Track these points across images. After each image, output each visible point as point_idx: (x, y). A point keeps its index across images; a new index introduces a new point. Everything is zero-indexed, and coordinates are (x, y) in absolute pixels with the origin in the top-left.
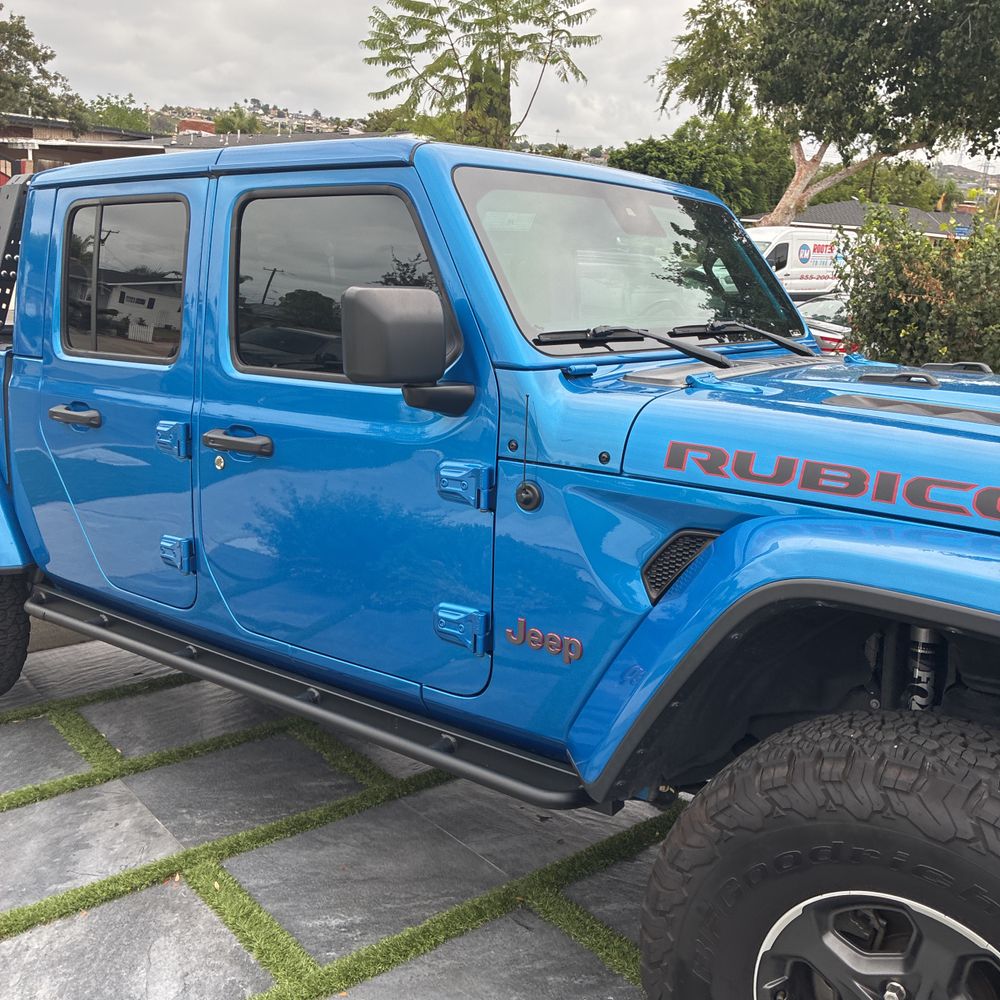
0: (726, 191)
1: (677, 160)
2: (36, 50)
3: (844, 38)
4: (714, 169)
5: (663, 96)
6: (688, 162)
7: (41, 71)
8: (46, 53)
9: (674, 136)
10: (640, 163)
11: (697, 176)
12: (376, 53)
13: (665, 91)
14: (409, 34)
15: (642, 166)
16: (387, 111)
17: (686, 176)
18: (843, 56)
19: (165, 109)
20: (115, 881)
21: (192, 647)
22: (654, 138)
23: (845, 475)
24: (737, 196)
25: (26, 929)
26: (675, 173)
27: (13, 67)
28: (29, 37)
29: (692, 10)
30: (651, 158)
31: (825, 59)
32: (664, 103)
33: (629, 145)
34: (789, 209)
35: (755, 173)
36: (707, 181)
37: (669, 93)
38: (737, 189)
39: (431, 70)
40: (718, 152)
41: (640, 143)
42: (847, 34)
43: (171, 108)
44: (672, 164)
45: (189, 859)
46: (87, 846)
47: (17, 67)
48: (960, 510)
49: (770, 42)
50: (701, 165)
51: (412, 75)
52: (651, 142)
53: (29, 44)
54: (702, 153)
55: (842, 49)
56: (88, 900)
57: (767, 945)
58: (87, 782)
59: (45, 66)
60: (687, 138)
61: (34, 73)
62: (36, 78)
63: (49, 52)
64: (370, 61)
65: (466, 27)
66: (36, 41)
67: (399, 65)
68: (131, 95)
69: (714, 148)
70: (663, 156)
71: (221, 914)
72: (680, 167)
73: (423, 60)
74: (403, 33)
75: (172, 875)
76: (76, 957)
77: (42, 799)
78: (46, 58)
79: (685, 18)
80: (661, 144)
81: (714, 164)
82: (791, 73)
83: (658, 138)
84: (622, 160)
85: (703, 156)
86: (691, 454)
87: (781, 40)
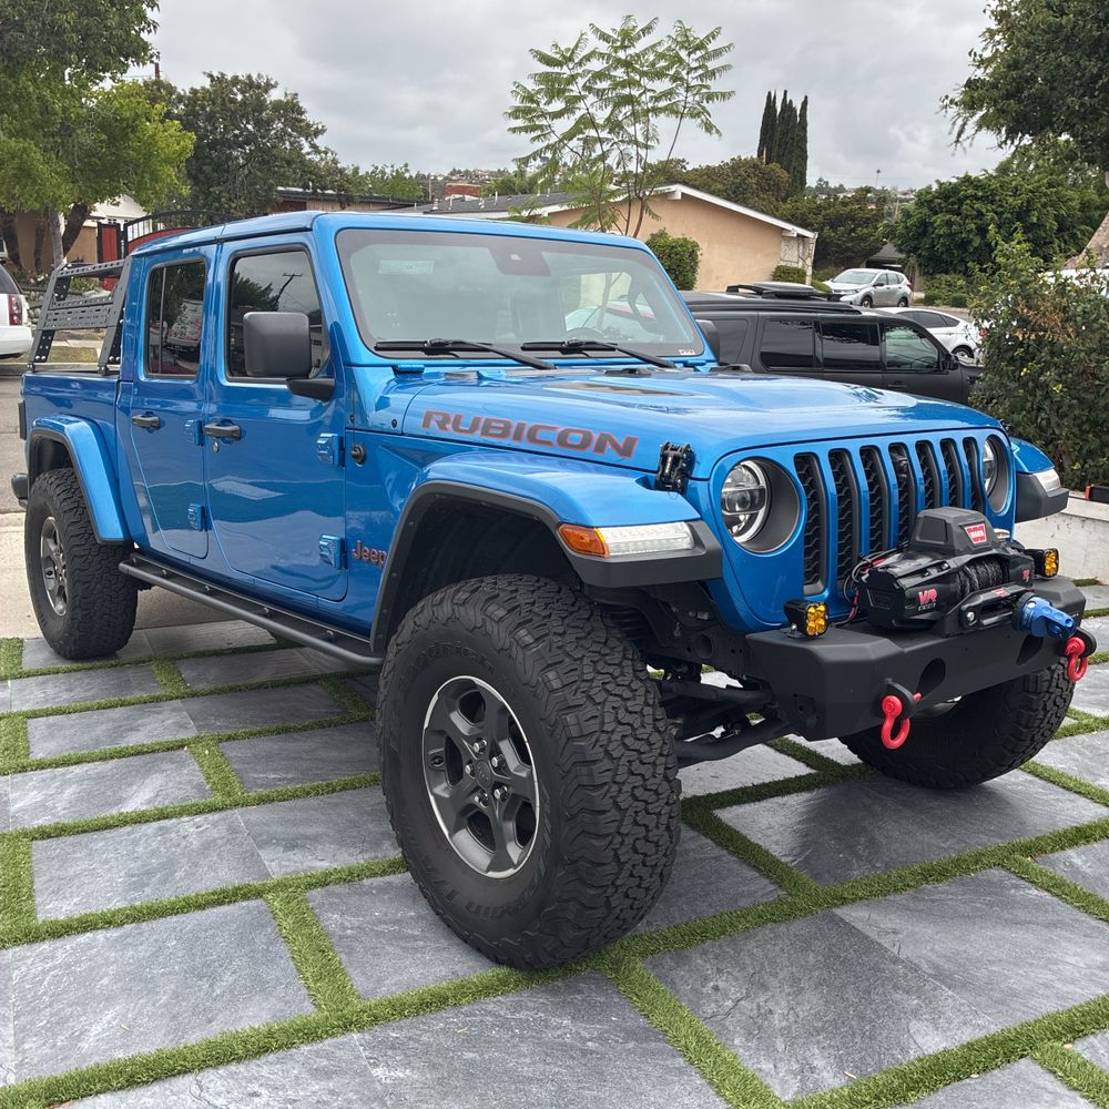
0: (1060, 230)
1: (998, 198)
2: (308, 126)
3: (1099, 59)
4: (1044, 206)
5: (957, 129)
6: (1011, 200)
7: (314, 146)
8: (317, 128)
9: (997, 170)
10: (953, 203)
11: (1024, 215)
12: (520, 123)
13: (960, 122)
14: (548, 103)
15: (956, 207)
16: (661, 162)
17: (1009, 215)
18: (1095, 78)
19: (454, 172)
20: (144, 745)
21: (208, 586)
22: (970, 174)
23: (502, 425)
24: (1074, 236)
25: (76, 763)
26: (996, 213)
27: (287, 143)
28: (302, 113)
29: (989, 30)
30: (966, 197)
31: (1077, 82)
32: (959, 135)
33: (941, 184)
34: (1102, 248)
35: (1097, 208)
36: (1035, 220)
37: (965, 124)
38: (1074, 227)
39: (569, 136)
40: (1050, 185)
41: (954, 181)
42: (1102, 55)
43: (459, 172)
44: (992, 202)
45: (198, 740)
46: (138, 730)
47: (291, 144)
48: (549, 443)
49: (1016, 68)
50: (1028, 201)
51: (553, 139)
52: (967, 180)
53: (303, 120)
54: (1030, 187)
55: (1095, 71)
56: (121, 754)
57: (426, 725)
58: (158, 700)
59: (316, 141)
60: (1012, 172)
61: (306, 148)
62: (309, 154)
63: (320, 127)
64: (514, 130)
65: (600, 93)
66: (309, 117)
67: (539, 133)
68: (406, 165)
69: (1045, 181)
70: (980, 194)
71: (202, 766)
72: (1001, 206)
73: (563, 125)
74: (543, 101)
75: (183, 747)
76: (101, 777)
77: (121, 706)
78: (317, 133)
79: (981, 39)
80: (980, 181)
81: (1043, 200)
82: (1039, 100)
83: (973, 174)
84: (931, 201)
85: (1031, 191)
86: (435, 417)
87: (1027, 66)
